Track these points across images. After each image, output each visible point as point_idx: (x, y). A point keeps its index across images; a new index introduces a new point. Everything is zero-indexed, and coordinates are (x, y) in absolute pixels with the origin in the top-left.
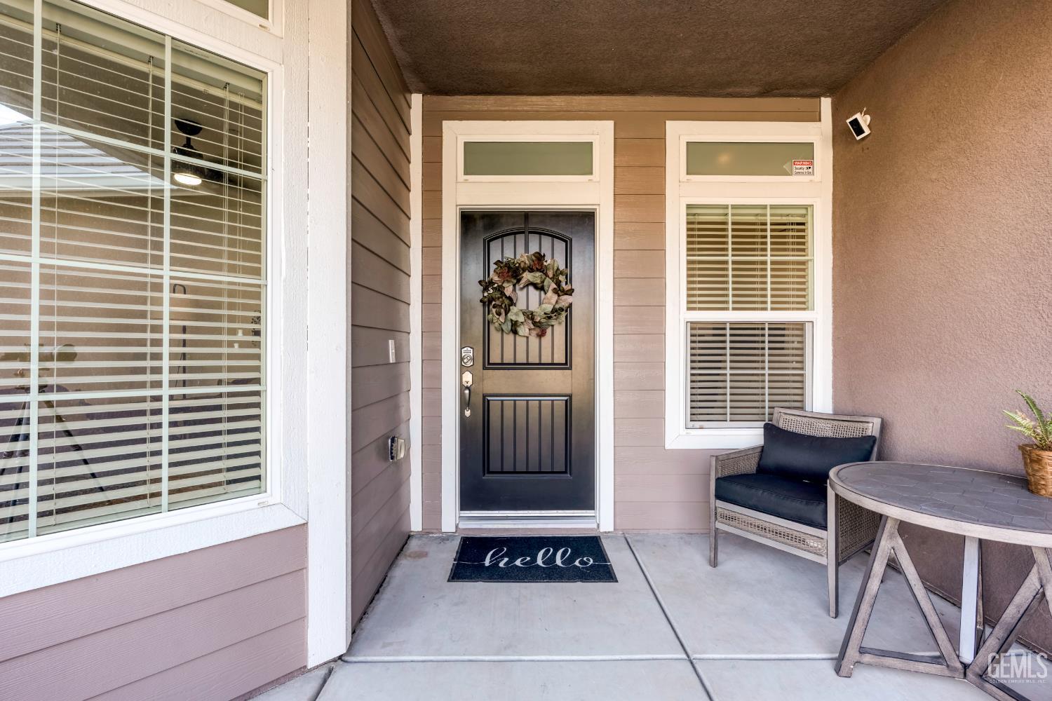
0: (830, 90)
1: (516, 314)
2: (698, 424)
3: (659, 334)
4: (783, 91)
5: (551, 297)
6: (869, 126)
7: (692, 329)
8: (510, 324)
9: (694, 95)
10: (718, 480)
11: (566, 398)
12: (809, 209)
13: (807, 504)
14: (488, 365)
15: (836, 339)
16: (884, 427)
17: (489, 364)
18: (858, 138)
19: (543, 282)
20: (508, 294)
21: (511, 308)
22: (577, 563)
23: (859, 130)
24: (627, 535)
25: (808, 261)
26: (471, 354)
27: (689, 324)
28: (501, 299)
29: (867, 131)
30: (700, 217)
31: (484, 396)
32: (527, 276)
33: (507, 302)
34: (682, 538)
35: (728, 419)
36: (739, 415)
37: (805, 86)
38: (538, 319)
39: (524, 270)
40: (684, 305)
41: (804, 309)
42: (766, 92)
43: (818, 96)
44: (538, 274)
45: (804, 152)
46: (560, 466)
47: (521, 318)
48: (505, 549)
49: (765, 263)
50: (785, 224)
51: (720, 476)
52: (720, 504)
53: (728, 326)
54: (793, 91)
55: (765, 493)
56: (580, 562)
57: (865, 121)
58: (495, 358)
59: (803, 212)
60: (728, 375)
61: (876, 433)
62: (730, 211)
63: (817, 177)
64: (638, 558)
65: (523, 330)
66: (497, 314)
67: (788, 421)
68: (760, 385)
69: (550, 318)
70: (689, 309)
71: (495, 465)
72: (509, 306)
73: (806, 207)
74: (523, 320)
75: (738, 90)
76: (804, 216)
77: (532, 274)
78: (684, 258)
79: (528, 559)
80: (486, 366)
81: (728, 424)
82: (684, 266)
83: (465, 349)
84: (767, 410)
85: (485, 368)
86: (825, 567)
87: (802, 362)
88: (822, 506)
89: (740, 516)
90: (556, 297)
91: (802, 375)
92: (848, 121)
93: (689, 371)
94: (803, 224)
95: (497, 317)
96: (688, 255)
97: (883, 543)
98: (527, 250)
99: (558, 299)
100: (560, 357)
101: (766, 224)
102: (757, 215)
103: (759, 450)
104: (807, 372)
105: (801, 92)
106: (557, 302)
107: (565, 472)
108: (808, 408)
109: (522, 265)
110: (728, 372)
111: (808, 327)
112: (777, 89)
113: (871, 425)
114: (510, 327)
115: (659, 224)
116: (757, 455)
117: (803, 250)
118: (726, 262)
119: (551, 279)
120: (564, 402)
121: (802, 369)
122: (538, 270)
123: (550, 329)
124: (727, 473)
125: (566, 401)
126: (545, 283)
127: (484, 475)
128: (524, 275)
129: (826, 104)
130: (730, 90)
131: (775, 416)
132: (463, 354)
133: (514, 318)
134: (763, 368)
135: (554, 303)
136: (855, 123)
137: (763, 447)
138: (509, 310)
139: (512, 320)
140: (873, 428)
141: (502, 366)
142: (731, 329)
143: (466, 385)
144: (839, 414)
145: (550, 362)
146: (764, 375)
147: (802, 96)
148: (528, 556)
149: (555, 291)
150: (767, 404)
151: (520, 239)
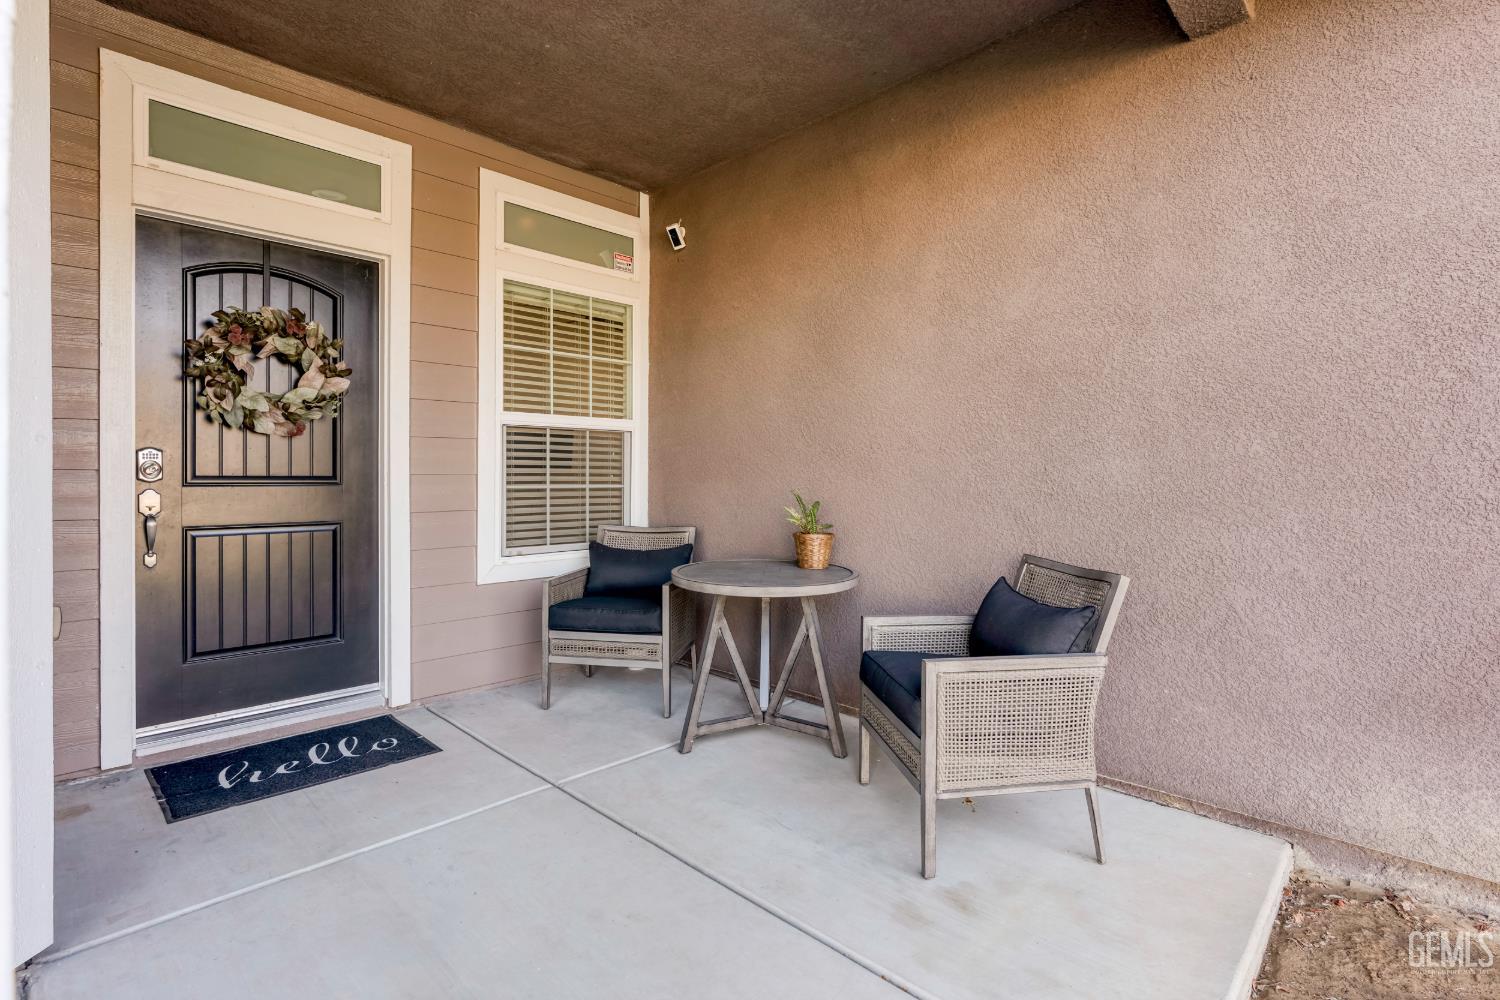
0: (649, 188)
1: (253, 399)
2: (515, 551)
3: (469, 440)
4: (607, 174)
5: (313, 378)
6: (684, 239)
7: (509, 434)
8: (240, 414)
9: (514, 145)
10: (551, 608)
11: (333, 527)
12: (628, 309)
13: (645, 613)
14: (192, 479)
15: (652, 451)
16: (698, 535)
17: (194, 476)
18: (676, 248)
19: (300, 354)
20: (239, 366)
21: (242, 388)
22: (375, 747)
23: (677, 242)
24: (427, 706)
25: (626, 365)
26: (159, 461)
27: (505, 427)
28: (225, 374)
29: (683, 245)
30: (516, 296)
31: (186, 530)
32: (274, 342)
33: (235, 378)
34: (499, 693)
35: (548, 542)
36: (560, 538)
37: (628, 176)
38: (292, 409)
39: (268, 332)
40: (500, 404)
41: (621, 417)
42: (593, 169)
43: (639, 190)
44: (293, 341)
45: (624, 245)
46: (325, 627)
47: (263, 406)
48: (247, 764)
49: (586, 362)
50: (603, 320)
51: (552, 603)
52: (554, 634)
53: (548, 433)
54: (616, 177)
55: (605, 612)
56: (378, 746)
57: (682, 233)
58: (207, 465)
59: (622, 311)
60: (548, 491)
61: (692, 542)
62: (552, 296)
63: (636, 276)
64: (456, 723)
65: (264, 425)
66: (216, 396)
67: (611, 538)
68: (579, 501)
69: (309, 408)
70: (506, 409)
71: (206, 640)
72: (240, 385)
73: (625, 307)
74: (267, 410)
75: (563, 157)
76: (621, 315)
77: (284, 340)
78: (500, 346)
79: (295, 763)
80: (189, 480)
81: (548, 548)
82: (501, 355)
83: (146, 451)
84: (588, 530)
85: (185, 484)
86: (660, 672)
87: (620, 475)
88: (658, 612)
89: (577, 643)
90: (321, 379)
91: (620, 490)
92: (668, 228)
93: (505, 487)
94: (621, 324)
95: (217, 401)
96: (505, 342)
97: (714, 625)
98: (266, 301)
99: (325, 382)
100: (323, 468)
101: (587, 318)
102: (577, 306)
103: (586, 572)
104: (626, 486)
105: (624, 181)
106: (322, 387)
107: (333, 635)
108: (626, 523)
109: (266, 325)
110: (548, 486)
111: (627, 436)
112: (603, 170)
113: (687, 534)
114: (241, 419)
115: (472, 296)
116: (584, 578)
117: (621, 352)
118: (546, 356)
119: (313, 350)
120: (331, 533)
121: (620, 483)
122: (295, 335)
123: (308, 425)
124: (559, 600)
125: (335, 532)
126: (304, 356)
127: (185, 660)
128: (269, 340)
129: (644, 199)
130: (554, 155)
131: (600, 534)
132: (141, 461)
133: (249, 405)
134: (584, 482)
135: (319, 387)
136: (673, 232)
137: (589, 569)
138: (240, 391)
139: (244, 408)
140: (688, 536)
141: (221, 480)
142: (552, 436)
143: (147, 513)
144: (655, 527)
145: (307, 474)
146: (584, 490)
147: (623, 185)
148: (295, 759)
149: (322, 370)
150: (588, 523)
151: (255, 282)
